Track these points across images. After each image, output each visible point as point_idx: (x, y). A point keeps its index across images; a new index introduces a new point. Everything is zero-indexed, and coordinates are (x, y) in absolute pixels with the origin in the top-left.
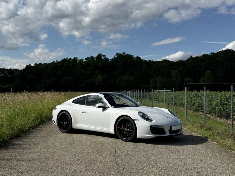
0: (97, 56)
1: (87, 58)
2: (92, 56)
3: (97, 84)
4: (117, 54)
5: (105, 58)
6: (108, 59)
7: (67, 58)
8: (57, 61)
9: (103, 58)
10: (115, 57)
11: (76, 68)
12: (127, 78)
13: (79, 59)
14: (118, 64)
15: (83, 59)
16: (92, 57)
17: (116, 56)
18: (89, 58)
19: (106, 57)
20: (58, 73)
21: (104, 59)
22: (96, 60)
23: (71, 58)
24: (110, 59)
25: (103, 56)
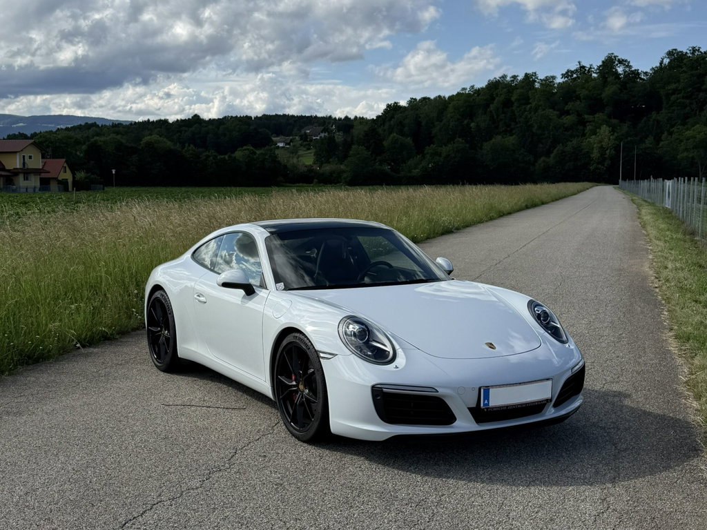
0: (600, 63)
1: (568, 71)
2: (583, 64)
3: (595, 154)
4: (670, 54)
5: (627, 69)
6: (636, 74)
7: (504, 77)
8: (473, 87)
9: (620, 70)
10: (661, 63)
11: (529, 106)
12: (699, 133)
13: (541, 76)
14: (673, 86)
15: (554, 78)
16: (583, 67)
17: (666, 61)
18: (572, 72)
19: (630, 67)
20: (472, 125)
21: (625, 72)
22: (595, 79)
23: (515, 77)
24: (646, 73)
25: (621, 62)
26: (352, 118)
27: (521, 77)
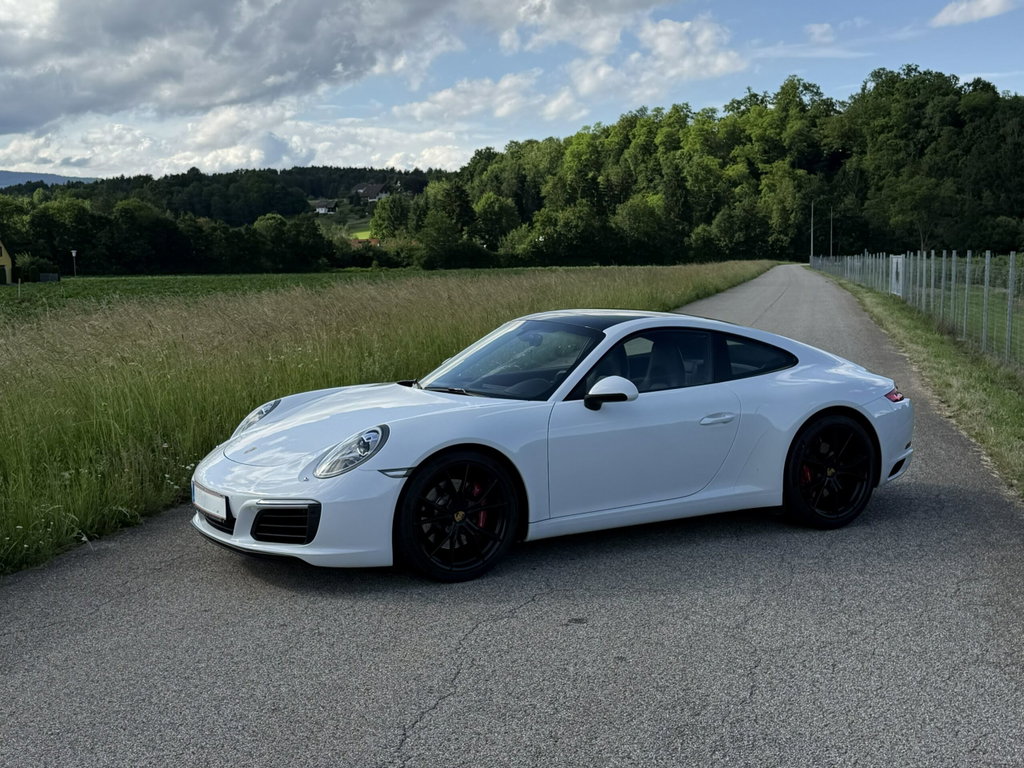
0: (778, 90)
1: (733, 102)
2: (754, 91)
3: (775, 220)
4: (876, 75)
5: (816, 98)
6: (829, 105)
7: (643, 110)
8: (599, 124)
9: (806, 99)
10: (864, 89)
11: (679, 152)
12: (920, 187)
13: (696, 108)
14: (881, 121)
15: (714, 111)
16: (755, 96)
17: (871, 86)
18: (739, 103)
19: (818, 93)
20: (600, 179)
21: (813, 101)
22: (772, 112)
23: (658, 110)
24: (843, 104)
25: (807, 87)
26: (425, 170)
27: (667, 110)
